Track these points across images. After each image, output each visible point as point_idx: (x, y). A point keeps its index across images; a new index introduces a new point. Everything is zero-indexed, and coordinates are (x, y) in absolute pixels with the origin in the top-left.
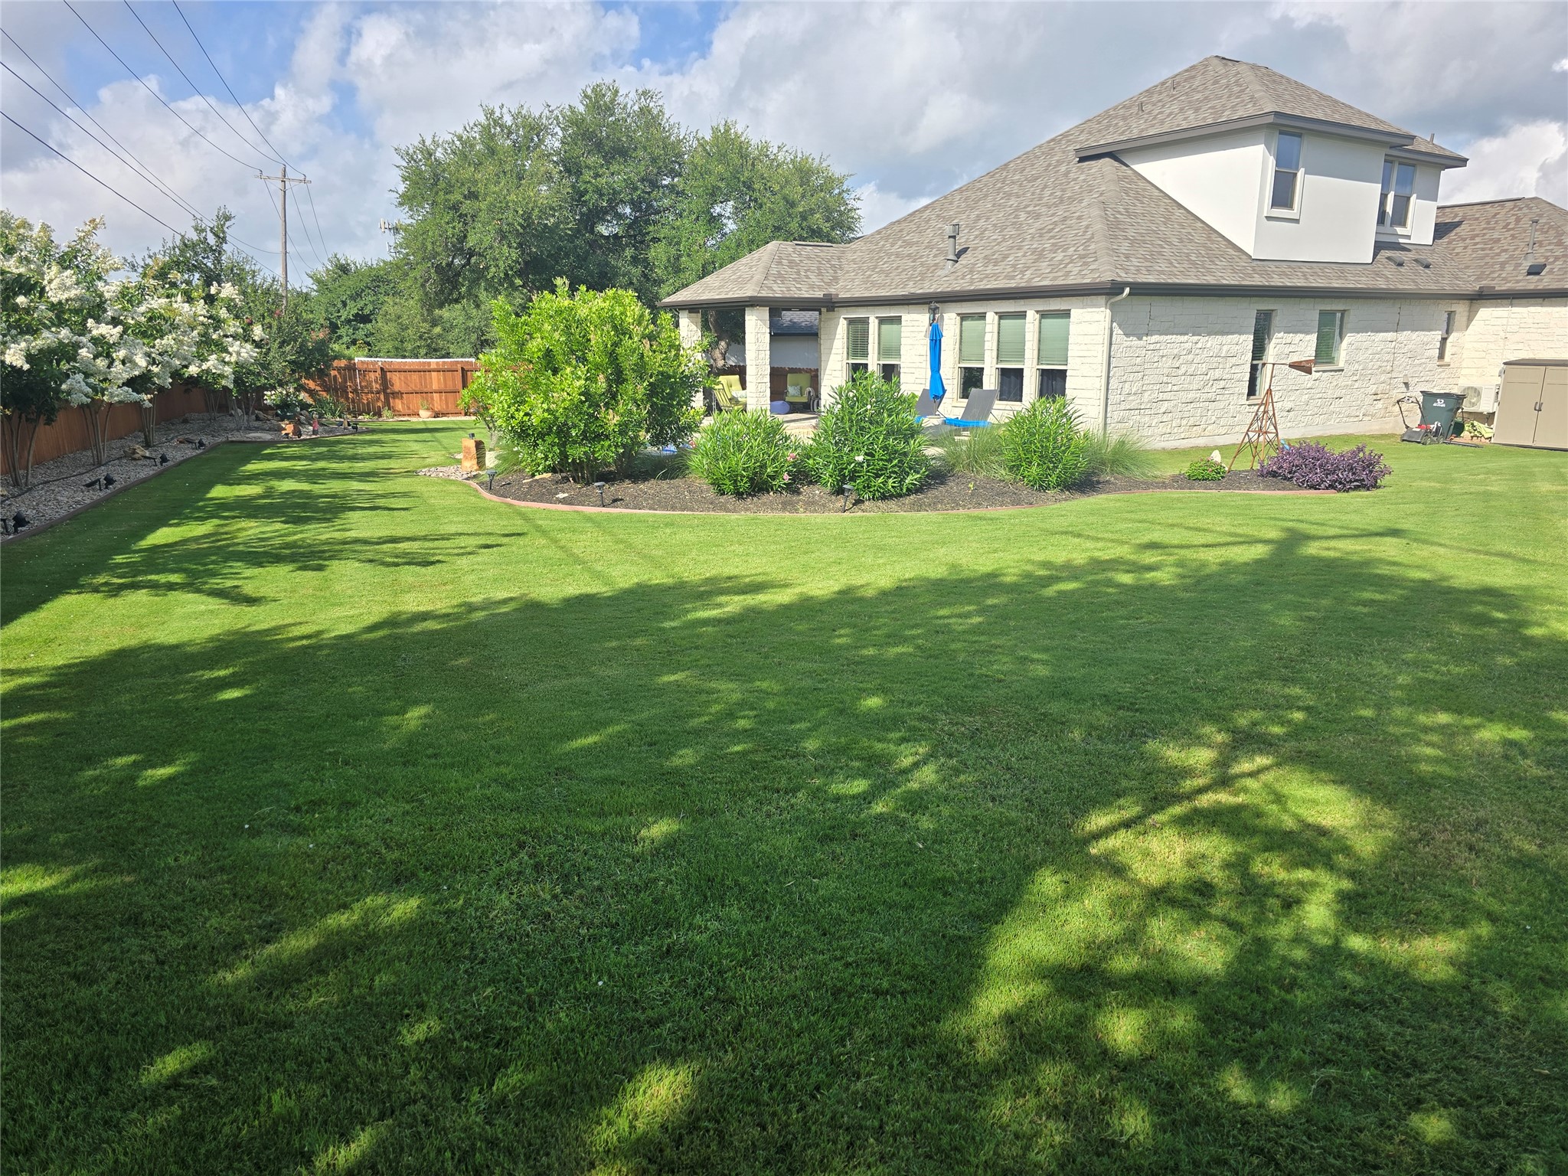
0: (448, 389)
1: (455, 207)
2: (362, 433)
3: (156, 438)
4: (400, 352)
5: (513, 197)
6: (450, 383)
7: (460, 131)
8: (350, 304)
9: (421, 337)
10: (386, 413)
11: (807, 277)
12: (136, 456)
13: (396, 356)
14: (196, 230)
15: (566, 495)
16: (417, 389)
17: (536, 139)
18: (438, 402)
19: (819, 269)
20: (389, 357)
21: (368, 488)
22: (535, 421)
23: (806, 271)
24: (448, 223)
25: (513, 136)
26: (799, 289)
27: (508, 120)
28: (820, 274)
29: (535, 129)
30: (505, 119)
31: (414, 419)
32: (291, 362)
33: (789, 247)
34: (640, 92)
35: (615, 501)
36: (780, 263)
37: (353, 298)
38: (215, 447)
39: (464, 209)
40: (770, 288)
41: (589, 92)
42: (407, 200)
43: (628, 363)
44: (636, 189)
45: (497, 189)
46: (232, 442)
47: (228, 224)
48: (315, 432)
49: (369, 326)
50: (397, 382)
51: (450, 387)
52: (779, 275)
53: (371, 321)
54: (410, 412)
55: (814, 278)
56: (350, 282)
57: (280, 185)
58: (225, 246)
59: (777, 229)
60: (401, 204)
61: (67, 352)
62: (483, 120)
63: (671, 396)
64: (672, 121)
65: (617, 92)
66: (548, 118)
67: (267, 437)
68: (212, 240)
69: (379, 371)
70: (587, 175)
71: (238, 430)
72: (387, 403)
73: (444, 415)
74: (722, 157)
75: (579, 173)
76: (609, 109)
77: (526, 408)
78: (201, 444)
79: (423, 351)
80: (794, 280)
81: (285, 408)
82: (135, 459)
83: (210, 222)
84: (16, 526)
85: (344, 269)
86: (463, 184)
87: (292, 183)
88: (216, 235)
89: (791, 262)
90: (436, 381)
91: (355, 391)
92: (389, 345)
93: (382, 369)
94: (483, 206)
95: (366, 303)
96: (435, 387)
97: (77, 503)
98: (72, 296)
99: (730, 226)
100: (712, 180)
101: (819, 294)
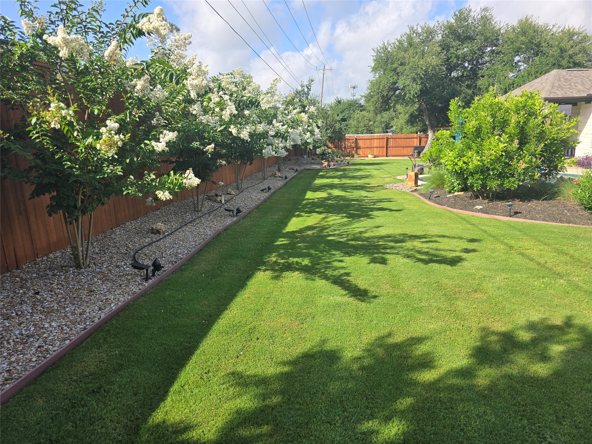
0: (380, 146)
1: (395, 70)
2: (351, 165)
3: (283, 168)
4: (357, 132)
5: (421, 62)
6: (381, 144)
7: (399, 38)
8: (340, 115)
9: (365, 126)
10: (356, 156)
11: (576, 86)
12: (276, 176)
13: (355, 133)
14: (301, 86)
15: (481, 207)
16: (368, 146)
17: (430, 37)
18: (376, 152)
19: (582, 82)
20: (352, 134)
21: (369, 195)
22: (471, 166)
23: (575, 83)
24: (391, 77)
25: (421, 37)
26: (572, 93)
27: (420, 30)
28: (583, 84)
29: (430, 33)
30: (418, 30)
31: (366, 159)
32: (329, 137)
33: (564, 72)
34: (482, 9)
35: (516, 213)
36: (559, 80)
37: (341, 113)
38: (301, 171)
39: (398, 70)
40: (555, 93)
41: (457, 13)
42: (375, 69)
43: (533, 133)
44: (475, 54)
45: (414, 60)
46: (306, 169)
47: (312, 83)
48: (334, 165)
49: (346, 122)
50: (361, 143)
51: (381, 145)
52: (560, 86)
53: (346, 121)
54: (365, 156)
55: (579, 87)
56: (341, 107)
57: (322, 71)
58: (310, 92)
59: (554, 65)
60: (372, 71)
61: (264, 135)
62: (408, 32)
63: (555, 152)
64: (495, 21)
65: (471, 10)
66: (437, 27)
67: (318, 167)
68: (306, 90)
69: (355, 139)
70: (452, 50)
71: (308, 164)
72: (357, 153)
73: (378, 157)
74: (524, 33)
75: (448, 50)
76: (465, 19)
77: (465, 159)
78: (297, 170)
79: (365, 131)
80: (568, 88)
81: (323, 155)
82: (276, 177)
83: (306, 83)
84: (237, 213)
85: (339, 102)
86: (399, 60)
87: (326, 71)
88: (308, 88)
89: (566, 79)
90: (376, 143)
91: (345, 148)
92: (353, 130)
93: (356, 139)
94: (407, 67)
95: (346, 114)
96: (375, 145)
97: (259, 199)
98: (271, 106)
99: (523, 66)
100: (518, 44)
101: (585, 95)
